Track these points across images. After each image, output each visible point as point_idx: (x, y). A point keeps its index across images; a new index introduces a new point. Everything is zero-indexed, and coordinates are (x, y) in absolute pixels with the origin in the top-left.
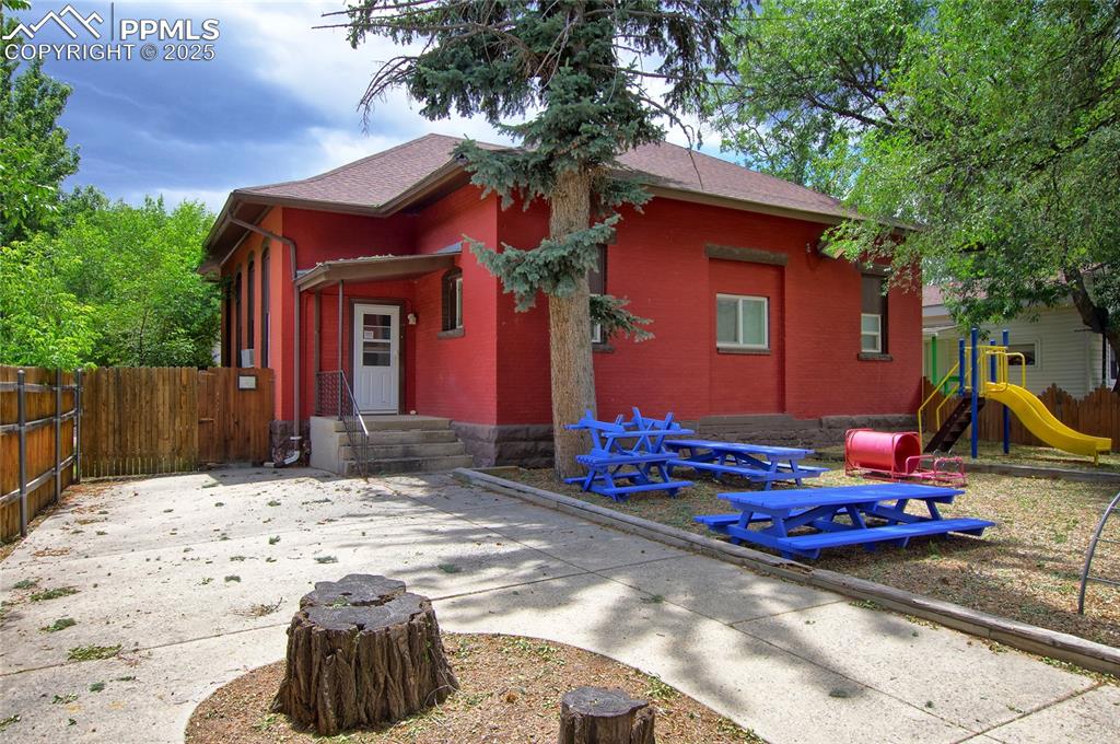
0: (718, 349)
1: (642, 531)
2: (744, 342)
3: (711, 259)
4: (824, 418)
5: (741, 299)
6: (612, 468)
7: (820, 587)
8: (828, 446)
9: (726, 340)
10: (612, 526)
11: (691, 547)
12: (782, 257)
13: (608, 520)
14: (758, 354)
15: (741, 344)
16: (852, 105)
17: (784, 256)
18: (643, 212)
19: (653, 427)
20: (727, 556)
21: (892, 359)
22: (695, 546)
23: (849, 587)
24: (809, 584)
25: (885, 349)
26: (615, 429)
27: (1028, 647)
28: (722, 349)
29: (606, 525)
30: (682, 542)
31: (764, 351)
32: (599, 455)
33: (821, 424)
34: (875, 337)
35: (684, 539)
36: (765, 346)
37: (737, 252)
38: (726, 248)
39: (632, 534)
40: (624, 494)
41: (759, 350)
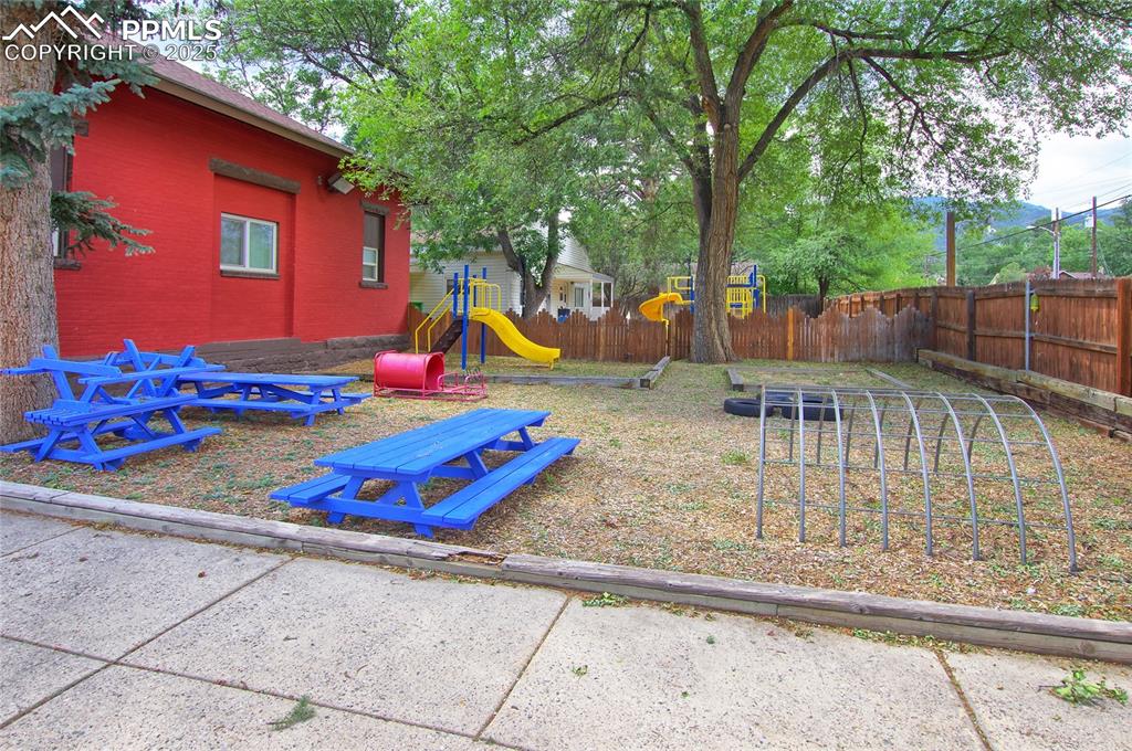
0: (222, 271)
1: (180, 529)
2: (251, 266)
3: (216, 174)
4: (329, 341)
5: (249, 222)
6: (92, 426)
7: (519, 582)
8: (332, 366)
9: (230, 262)
10: (116, 526)
11: (282, 545)
12: (293, 185)
13: (106, 518)
14: (267, 278)
15: (247, 268)
16: (344, 68)
17: (296, 184)
18: (142, 96)
19: (160, 365)
20: (351, 554)
21: (387, 287)
22: (290, 544)
23: (569, 576)
24: (503, 580)
25: (381, 278)
26: (99, 370)
27: (827, 620)
28: (227, 272)
29: (103, 527)
30: (263, 541)
31: (272, 275)
32: (69, 409)
33: (326, 345)
34: (372, 267)
35: (268, 534)
36: (273, 271)
37: (247, 172)
38: (236, 166)
39: (161, 535)
40: (118, 460)
41: (267, 275)
